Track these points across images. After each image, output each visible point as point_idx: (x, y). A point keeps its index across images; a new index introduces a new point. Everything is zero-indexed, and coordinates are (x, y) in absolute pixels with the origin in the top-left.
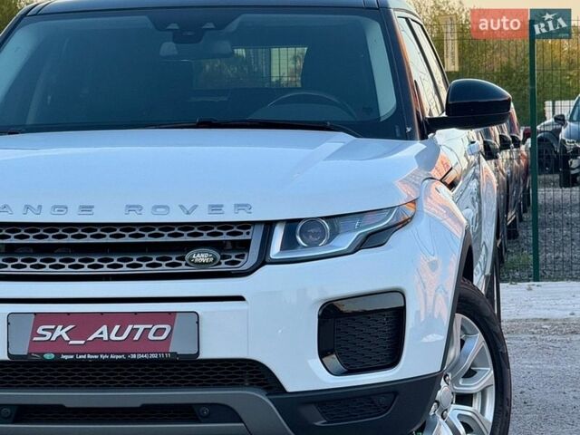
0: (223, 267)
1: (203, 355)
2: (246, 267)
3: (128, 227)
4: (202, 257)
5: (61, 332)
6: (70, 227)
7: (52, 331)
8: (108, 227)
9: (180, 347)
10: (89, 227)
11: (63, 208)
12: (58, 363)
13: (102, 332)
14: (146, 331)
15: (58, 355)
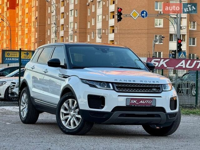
0: (157, 91)
1: (156, 106)
2: (160, 92)
3: (141, 84)
4: (154, 90)
5: (135, 101)
6: (132, 84)
7: (134, 101)
8: (138, 84)
9: (153, 105)
10: (135, 84)
11: (130, 81)
12: (134, 107)
13: (141, 102)
14: (148, 102)
15: (134, 105)
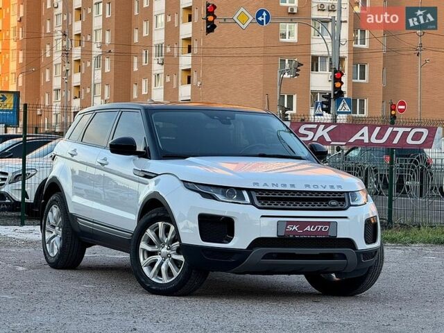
0: (339, 207)
2: (346, 207)
3: (307, 192)
4: (334, 203)
5: (295, 228)
6: (289, 192)
7: (292, 227)
8: (301, 192)
9: (331, 234)
10: (295, 192)
11: (285, 185)
12: (294, 239)
13: (308, 228)
14: (322, 228)
15: (294, 236)
